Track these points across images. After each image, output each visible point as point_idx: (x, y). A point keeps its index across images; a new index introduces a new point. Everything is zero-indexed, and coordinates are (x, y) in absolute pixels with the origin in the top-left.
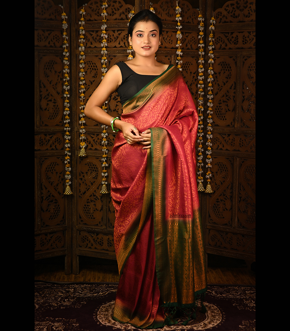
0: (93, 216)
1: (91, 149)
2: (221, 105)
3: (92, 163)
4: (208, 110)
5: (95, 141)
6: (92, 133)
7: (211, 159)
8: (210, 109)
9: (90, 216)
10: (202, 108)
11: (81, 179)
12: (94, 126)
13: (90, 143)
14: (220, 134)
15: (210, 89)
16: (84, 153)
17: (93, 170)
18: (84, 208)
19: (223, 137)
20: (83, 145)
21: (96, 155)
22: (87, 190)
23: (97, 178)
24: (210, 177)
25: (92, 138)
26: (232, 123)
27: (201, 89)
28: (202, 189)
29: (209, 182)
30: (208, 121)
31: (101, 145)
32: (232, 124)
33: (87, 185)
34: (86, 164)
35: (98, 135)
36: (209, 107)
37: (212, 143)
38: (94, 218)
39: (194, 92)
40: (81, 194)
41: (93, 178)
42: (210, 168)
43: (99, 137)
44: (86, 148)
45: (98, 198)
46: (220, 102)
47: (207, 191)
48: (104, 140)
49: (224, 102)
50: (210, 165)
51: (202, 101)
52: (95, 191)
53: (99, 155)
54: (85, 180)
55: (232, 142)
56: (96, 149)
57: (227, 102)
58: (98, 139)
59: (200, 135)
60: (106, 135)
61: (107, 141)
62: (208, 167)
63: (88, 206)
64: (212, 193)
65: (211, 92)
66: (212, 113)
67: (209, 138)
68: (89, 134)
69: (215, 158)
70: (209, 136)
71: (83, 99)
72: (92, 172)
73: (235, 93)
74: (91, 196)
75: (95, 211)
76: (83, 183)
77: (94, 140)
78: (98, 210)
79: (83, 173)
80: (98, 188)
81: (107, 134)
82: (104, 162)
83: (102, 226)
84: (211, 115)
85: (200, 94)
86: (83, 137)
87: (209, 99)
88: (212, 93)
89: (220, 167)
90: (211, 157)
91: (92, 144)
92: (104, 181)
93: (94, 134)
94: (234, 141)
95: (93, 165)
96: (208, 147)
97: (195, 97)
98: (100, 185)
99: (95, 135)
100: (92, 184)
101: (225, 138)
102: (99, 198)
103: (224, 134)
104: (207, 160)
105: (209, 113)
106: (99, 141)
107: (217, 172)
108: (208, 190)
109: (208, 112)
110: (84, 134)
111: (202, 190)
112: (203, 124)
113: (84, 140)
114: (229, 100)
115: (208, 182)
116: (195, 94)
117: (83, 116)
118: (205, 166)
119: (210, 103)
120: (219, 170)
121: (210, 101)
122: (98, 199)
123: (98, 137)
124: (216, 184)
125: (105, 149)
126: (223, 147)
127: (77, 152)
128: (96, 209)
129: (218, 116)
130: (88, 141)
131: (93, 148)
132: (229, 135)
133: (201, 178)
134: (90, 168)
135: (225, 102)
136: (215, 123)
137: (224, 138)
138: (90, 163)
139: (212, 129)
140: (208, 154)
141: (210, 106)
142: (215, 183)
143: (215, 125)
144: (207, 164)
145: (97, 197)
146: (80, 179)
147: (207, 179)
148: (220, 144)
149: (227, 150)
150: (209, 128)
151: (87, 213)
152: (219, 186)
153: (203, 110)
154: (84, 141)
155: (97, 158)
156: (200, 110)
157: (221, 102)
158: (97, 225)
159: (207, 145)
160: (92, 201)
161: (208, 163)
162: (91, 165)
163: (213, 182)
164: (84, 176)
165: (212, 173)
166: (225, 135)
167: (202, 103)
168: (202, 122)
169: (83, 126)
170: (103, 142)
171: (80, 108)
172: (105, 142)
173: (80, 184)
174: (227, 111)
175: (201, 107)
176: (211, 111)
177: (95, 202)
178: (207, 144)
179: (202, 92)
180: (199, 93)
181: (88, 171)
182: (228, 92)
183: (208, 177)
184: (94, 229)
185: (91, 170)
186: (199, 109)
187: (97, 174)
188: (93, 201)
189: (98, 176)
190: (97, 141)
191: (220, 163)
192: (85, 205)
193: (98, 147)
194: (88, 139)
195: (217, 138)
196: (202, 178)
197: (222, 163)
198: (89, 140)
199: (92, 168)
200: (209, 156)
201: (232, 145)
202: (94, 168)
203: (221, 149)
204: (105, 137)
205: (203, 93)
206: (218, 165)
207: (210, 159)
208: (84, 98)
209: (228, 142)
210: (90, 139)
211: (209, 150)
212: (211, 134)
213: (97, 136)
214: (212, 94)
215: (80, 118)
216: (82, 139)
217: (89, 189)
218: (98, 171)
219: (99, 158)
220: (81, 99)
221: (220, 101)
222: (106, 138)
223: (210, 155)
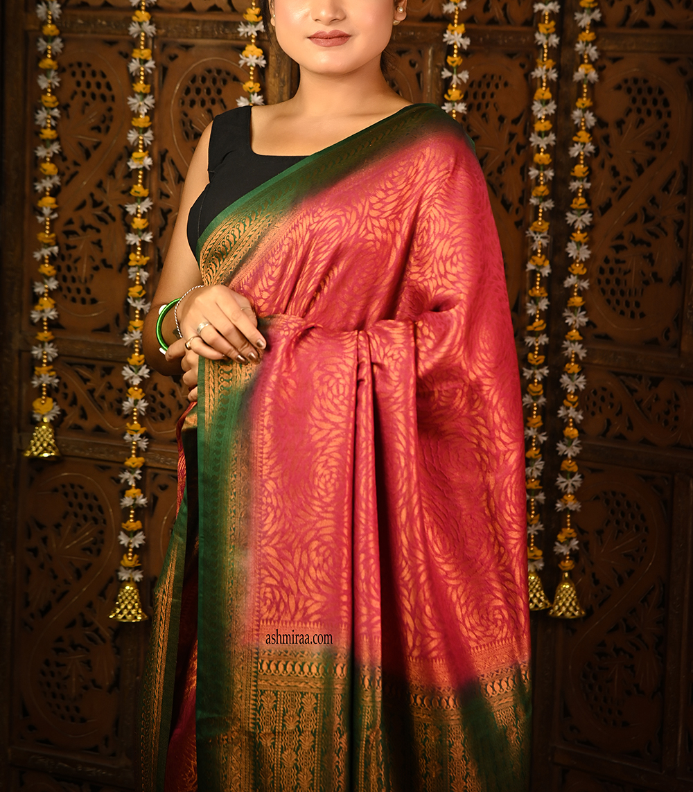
0: (77, 710)
1: (77, 428)
2: (622, 255)
3: (81, 487)
4: (569, 274)
5: (96, 395)
6: (84, 361)
7: (577, 477)
8: (577, 268)
9: (67, 709)
10: (542, 266)
11: (35, 551)
12: (96, 331)
13: (74, 402)
14: (617, 374)
15: (578, 188)
16: (49, 444)
17: (85, 518)
18: (43, 673)
19: (628, 387)
20: (46, 409)
21: (98, 456)
22: (59, 600)
23: (99, 551)
24: (571, 550)
25: (86, 380)
26: (668, 331)
27: (542, 188)
28: (540, 601)
29: (570, 572)
30: (569, 321)
31: (120, 411)
32: (667, 338)
33: (55, 577)
34: (56, 490)
35: (108, 371)
36: (571, 261)
37: (581, 412)
38: (83, 720)
39: (513, 195)
40: (32, 616)
41: (84, 549)
42: (572, 512)
43: (112, 379)
44: (56, 424)
45: (100, 636)
46: (619, 242)
47: (560, 609)
48: (135, 393)
49: (635, 242)
50: (571, 503)
51: (545, 234)
52: (90, 605)
53: (112, 457)
54: (50, 557)
55: (667, 413)
56: (99, 430)
57: (649, 245)
58: (110, 387)
59: (534, 375)
60: (140, 373)
61: (145, 398)
62: (566, 510)
63: (58, 665)
64: (577, 620)
65: (582, 200)
66: (585, 284)
67: (571, 389)
68: (71, 364)
69: (593, 471)
70: (573, 383)
71: (52, 221)
72: (79, 525)
73: (682, 208)
74: (72, 624)
75: (86, 688)
76: (42, 566)
77: (91, 392)
78: (99, 687)
79: (41, 526)
80: (102, 594)
81: (145, 371)
82: (130, 487)
83: (114, 755)
84: (580, 293)
85: (537, 208)
86: (45, 377)
87: (572, 229)
88: (585, 206)
89: (613, 512)
90: (575, 469)
91: (82, 409)
92: (130, 568)
93: (91, 367)
94: (677, 406)
95: (86, 496)
96: (567, 425)
97: (517, 218)
98: (111, 581)
99: (98, 372)
100: (78, 574)
101: (636, 391)
102: (108, 635)
103: (634, 376)
104: (560, 479)
105: (573, 287)
106: (112, 396)
107: (600, 532)
108: (564, 604)
109: (570, 281)
110: (48, 363)
111: (536, 606)
112: (547, 332)
113: (51, 391)
114: (657, 237)
115: (561, 572)
116: (516, 204)
117: (49, 289)
118: (550, 503)
119: (579, 244)
120: (609, 522)
121: (579, 236)
122: (104, 640)
123: (107, 378)
124: (596, 582)
125: (136, 432)
126: (631, 427)
127: (20, 438)
128: (93, 681)
129: (609, 301)
130: (66, 396)
131: (88, 424)
132: (655, 382)
133: (535, 556)
134: (71, 505)
135: (641, 242)
136: (595, 326)
137: (632, 391)
138: (72, 486)
139: (582, 354)
140: (565, 457)
141: (577, 258)
142: (594, 575)
143: (598, 337)
144: (560, 495)
145: (97, 631)
146: (30, 550)
147: (561, 557)
148: (617, 415)
149: (645, 442)
150: (574, 349)
151: (54, 696)
152: (608, 588)
153: (546, 271)
154: (49, 395)
155: (104, 468)
156: (534, 272)
157: (625, 242)
158: (95, 749)
159: (562, 419)
160: (74, 647)
161: (566, 493)
162: (76, 496)
163: (584, 571)
164: (45, 540)
165: (580, 532)
166: (640, 378)
167: (545, 242)
168: (542, 322)
169: (48, 330)
170: (127, 405)
171: (37, 255)
172: (136, 402)
173: (29, 572)
174: (646, 283)
175: (539, 259)
176: (581, 277)
177: (88, 650)
178: (562, 413)
179: (544, 199)
180: (533, 201)
181: (64, 517)
182: (653, 201)
183: (565, 550)
184: (80, 768)
185: (76, 515)
186: (530, 266)
187: (101, 532)
188: (82, 647)
189: (102, 542)
190: (103, 397)
191: (614, 493)
192: (47, 663)
193: (108, 422)
194: (65, 386)
195: (604, 389)
196: (539, 553)
197: (624, 495)
198: (69, 391)
199: (81, 506)
200: (569, 465)
201: (666, 423)
202: (90, 507)
203: (621, 437)
204: (137, 381)
205: (549, 204)
206: (607, 502)
207: (572, 475)
208: (56, 215)
209: (650, 409)
210: (76, 386)
211: (568, 438)
212: (579, 374)
213: (103, 376)
214: (585, 211)
215: (36, 298)
216: (41, 387)
217: (64, 594)
218: (105, 522)
219: (109, 468)
220: (40, 219)
221: (620, 237)
222: (140, 386)
223: (573, 458)
